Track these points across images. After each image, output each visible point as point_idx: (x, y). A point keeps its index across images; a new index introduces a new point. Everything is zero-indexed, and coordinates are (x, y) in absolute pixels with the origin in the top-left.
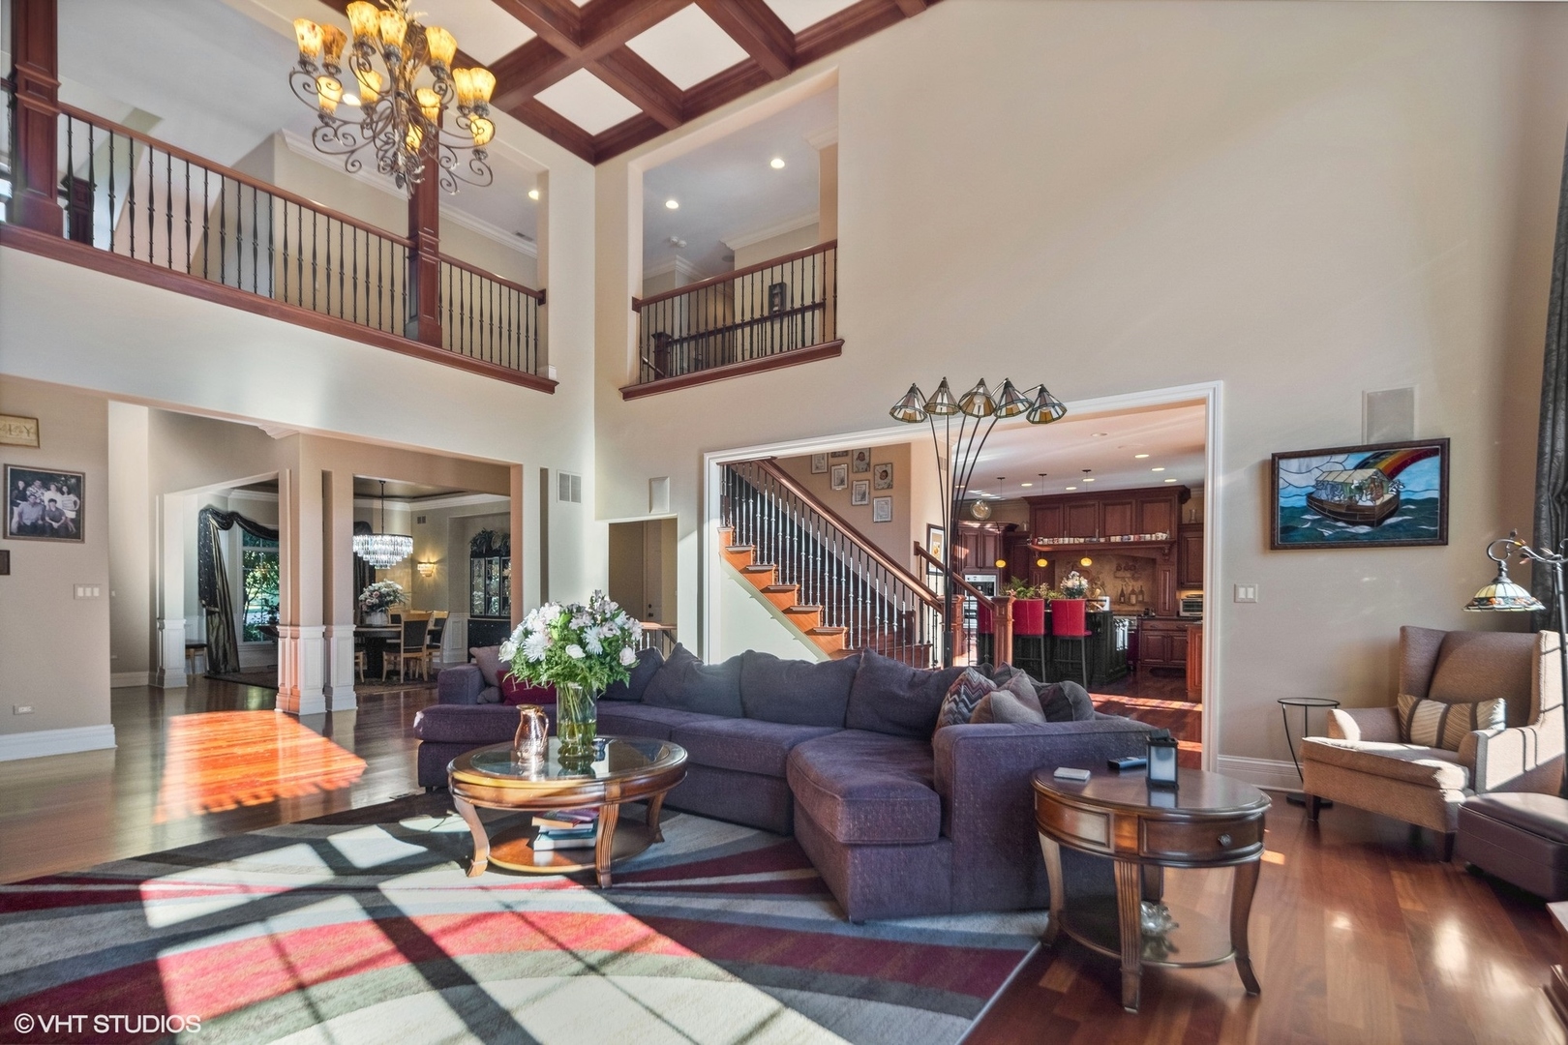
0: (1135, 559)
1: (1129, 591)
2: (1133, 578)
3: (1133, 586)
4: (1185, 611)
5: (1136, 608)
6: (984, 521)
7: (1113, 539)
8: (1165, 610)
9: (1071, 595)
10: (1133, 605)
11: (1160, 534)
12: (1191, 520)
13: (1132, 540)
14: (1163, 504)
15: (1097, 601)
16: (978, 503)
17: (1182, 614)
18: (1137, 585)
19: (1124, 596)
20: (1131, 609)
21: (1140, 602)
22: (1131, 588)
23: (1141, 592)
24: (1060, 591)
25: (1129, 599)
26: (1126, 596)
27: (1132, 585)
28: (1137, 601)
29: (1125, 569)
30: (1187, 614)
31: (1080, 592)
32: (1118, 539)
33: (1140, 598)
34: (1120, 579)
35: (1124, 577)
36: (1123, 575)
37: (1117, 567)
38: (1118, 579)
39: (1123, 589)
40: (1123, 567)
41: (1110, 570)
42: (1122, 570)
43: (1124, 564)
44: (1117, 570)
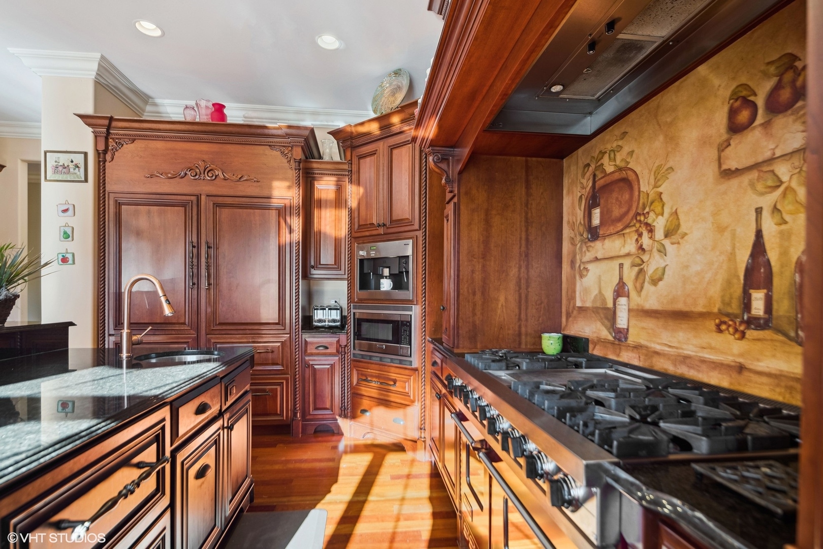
34: (746, 179)
35: (771, 160)
36: (766, 148)
37: (733, 113)
38: (734, 182)
39: (759, 234)
40: (760, 101)
41: (704, 142)
42: (760, 120)
43: (766, 75)
44: (735, 128)
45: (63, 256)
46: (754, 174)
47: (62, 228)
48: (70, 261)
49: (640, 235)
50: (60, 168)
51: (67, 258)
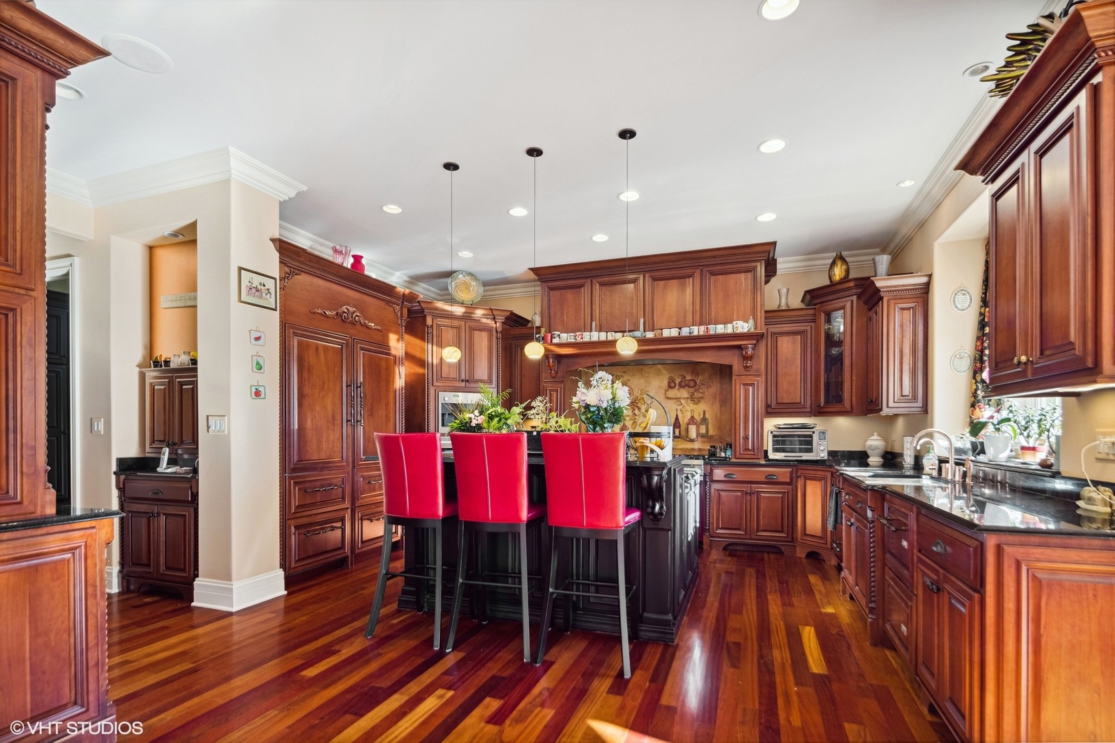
0: (694, 367)
1: (686, 420)
2: (692, 398)
3: (692, 411)
4: (776, 450)
5: (696, 445)
6: (471, 307)
7: (666, 333)
8: (747, 449)
9: (595, 424)
10: (692, 441)
11: (740, 323)
12: (779, 305)
13: (696, 333)
14: (742, 276)
15: (647, 435)
16: (461, 276)
17: (772, 455)
18: (698, 410)
19: (679, 427)
20: (689, 446)
21: (703, 436)
22: (689, 415)
23: (704, 420)
24: (572, 414)
25: (687, 430)
26: (683, 427)
27: (689, 410)
28: (698, 434)
29: (681, 386)
30: (779, 456)
31: (615, 415)
32: (674, 333)
33: (703, 430)
34: (673, 401)
35: (680, 398)
36: (679, 395)
37: (669, 383)
38: (670, 401)
39: (677, 415)
40: (677, 383)
41: (660, 387)
42: (677, 387)
43: (679, 378)
44: (670, 387)
45: (256, 389)
46: (676, 400)
47: (254, 357)
48: (262, 396)
49: (634, 410)
50: (254, 290)
51: (260, 391)
